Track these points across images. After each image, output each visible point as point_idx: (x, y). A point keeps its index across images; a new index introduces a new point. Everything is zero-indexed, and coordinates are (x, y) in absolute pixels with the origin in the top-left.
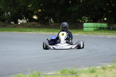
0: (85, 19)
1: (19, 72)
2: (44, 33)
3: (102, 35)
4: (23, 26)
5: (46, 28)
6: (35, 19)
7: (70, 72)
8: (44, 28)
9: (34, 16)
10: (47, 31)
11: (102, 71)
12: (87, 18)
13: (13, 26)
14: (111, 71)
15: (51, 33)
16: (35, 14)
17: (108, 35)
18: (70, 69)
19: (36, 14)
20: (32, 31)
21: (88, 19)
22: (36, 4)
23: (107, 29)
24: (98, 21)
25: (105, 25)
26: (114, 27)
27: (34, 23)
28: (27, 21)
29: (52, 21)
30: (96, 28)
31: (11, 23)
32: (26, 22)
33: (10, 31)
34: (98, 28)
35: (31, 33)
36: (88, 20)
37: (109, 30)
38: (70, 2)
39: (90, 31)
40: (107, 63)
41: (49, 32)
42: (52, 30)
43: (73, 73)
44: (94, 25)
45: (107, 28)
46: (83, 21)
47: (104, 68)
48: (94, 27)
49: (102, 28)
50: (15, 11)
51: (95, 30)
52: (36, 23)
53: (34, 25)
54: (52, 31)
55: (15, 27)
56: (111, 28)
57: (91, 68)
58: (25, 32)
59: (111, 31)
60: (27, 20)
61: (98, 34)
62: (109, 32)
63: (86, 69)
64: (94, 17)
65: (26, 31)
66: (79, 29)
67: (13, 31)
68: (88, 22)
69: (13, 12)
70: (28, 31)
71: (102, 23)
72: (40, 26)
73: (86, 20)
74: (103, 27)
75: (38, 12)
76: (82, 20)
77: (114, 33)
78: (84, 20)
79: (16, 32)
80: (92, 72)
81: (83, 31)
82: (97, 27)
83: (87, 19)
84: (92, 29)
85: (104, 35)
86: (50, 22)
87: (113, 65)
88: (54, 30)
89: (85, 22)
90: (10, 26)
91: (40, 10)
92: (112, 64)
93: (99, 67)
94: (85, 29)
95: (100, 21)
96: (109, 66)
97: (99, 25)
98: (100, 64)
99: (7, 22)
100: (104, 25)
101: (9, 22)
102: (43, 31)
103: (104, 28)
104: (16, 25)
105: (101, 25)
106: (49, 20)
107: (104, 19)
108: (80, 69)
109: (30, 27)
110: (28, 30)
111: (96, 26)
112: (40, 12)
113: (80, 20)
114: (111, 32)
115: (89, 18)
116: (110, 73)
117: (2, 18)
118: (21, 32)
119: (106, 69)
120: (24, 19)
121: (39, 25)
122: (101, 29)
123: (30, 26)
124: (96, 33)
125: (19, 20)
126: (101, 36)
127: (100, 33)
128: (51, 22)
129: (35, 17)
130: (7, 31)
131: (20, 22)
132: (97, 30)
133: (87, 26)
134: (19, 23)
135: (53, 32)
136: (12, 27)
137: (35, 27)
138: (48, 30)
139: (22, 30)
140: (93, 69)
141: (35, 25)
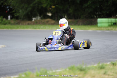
3: (116, 30)
4: (37, 23)
6: (49, 16)
7: (78, 69)
11: (111, 67)
18: (78, 66)
20: (45, 28)
24: (113, 16)
27: (48, 20)
34: (113, 24)
35: (45, 30)
39: (104, 27)
43: (81, 70)
47: (113, 64)
48: (109, 23)
51: (109, 26)
52: (50, 20)
53: (48, 22)
55: (29, 24)
57: (100, 65)
61: (113, 30)
63: (95, 65)
64: (108, 13)
65: (39, 28)
66: (93, 25)
70: (42, 28)
75: (52, 8)
80: (102, 68)
81: (97, 26)
82: (111, 23)
84: (107, 25)
90: (24, 24)
93: (109, 63)
94: (99, 25)
97: (113, 20)
98: (110, 60)
104: (30, 22)
105: (116, 20)
106: (63, 16)
108: (89, 66)
109: (44, 24)
110: (42, 27)
112: (54, 8)
113: (94, 16)
119: (115, 65)
121: (53, 22)
122: (115, 24)
123: (44, 22)
124: (110, 29)
126: (115, 32)
127: (114, 28)
129: (50, 14)
132: (111, 25)
133: (101, 22)
134: (33, 20)
136: (26, 24)
137: (49, 24)
140: (102, 65)
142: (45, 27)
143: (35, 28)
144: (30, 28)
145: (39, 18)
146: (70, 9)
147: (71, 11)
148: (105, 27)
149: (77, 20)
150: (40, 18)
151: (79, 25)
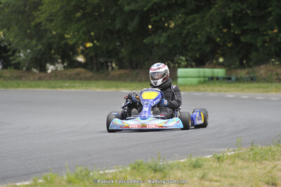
0: (179, 61)
1: (47, 170)
2: (99, 90)
3: (214, 91)
4: (56, 76)
5: (103, 79)
6: (80, 63)
7: (150, 167)
8: (98, 80)
9: (78, 55)
10: (106, 87)
11: (215, 164)
12: (184, 59)
13: (36, 77)
14: (233, 163)
15: (114, 90)
16: (80, 51)
17: (226, 91)
18: (150, 161)
19: (83, 53)
20: (74, 87)
21: (187, 60)
22: (81, 31)
23: (226, 81)
24: (207, 64)
25: (220, 72)
26: (239, 77)
27: (78, 70)
28: (64, 67)
29: (114, 65)
30: (202, 79)
31: (33, 72)
32: (63, 69)
33: (30, 87)
34: (207, 79)
35: (73, 90)
36: (186, 63)
37: (229, 81)
38: (150, 27)
40: (224, 147)
41: (109, 87)
42: (114, 83)
43: (156, 170)
44: (199, 72)
45: (224, 78)
46: (177, 65)
47: (219, 158)
48: (199, 77)
49: (215, 79)
50: (40, 47)
51: (200, 83)
52: (82, 70)
53: (78, 74)
54: (114, 87)
55: (40, 79)
56: (233, 78)
57: (194, 159)
58: (60, 89)
59: (232, 83)
60: (65, 64)
61: (207, 91)
62: (229, 85)
63: (182, 161)
64: (198, 55)
65: (62, 87)
67: (36, 86)
68: (186, 67)
69: (35, 49)
70: (67, 87)
71: (215, 67)
72: (91, 77)
73: (183, 63)
74: (216, 75)
75: (86, 48)
76: (175, 64)
77: (240, 88)
78: (179, 64)
79: (43, 90)
80: (196, 166)
82: (205, 77)
83: (184, 61)
84: (195, 80)
85: (219, 91)
86: (110, 68)
87: (237, 152)
88: (119, 83)
89: (179, 67)
90: (31, 78)
91: (89, 45)
92: (234, 151)
93: (208, 157)
94: (180, 80)
95: (209, 64)
96: (229, 154)
97: (207, 71)
98: (211, 150)
99: (24, 68)
100: (218, 73)
101: (29, 69)
102: (97, 87)
103: (218, 79)
104: (42, 75)
105: (213, 72)
106: (109, 64)
107: (217, 59)
108: (170, 162)
109: (70, 78)
110: (67, 84)
111: (202, 75)
112: (90, 47)
114: (233, 85)
115: (188, 58)
116: (232, 167)
117: (13, 62)
118: (54, 90)
119: (222, 161)
120: (58, 63)
121: (89, 74)
122: (212, 79)
123: (70, 76)
124: (202, 89)
125: (48, 65)
126: (212, 94)
127: (211, 88)
128: (113, 68)
129: (81, 59)
130: (24, 87)
131: (50, 68)
132: (205, 82)
133: (184, 75)
134: (49, 71)
135: (117, 87)
136: (34, 79)
137: (81, 79)
138: (107, 83)
139: (54, 85)
140: (197, 161)
141: (81, 75)
142: (72, 85)
143: (54, 87)
144: (44, 87)
145: (60, 67)
146: (123, 50)
147: (124, 52)
148: (191, 85)
149: (136, 71)
150: (62, 66)
151: (140, 81)
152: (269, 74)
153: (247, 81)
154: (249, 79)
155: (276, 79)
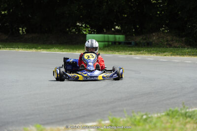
2: (21, 51)
23: (126, 45)
26: (137, 42)
34: (110, 43)
37: (130, 45)
41: (31, 48)
44: (105, 37)
45: (125, 43)
48: (104, 41)
49: (117, 43)
51: (105, 46)
56: (133, 43)
59: (132, 47)
64: (100, 24)
74: (117, 40)
82: (108, 42)
84: (101, 44)
97: (111, 37)
100: (119, 38)
103: (120, 43)
105: (115, 37)
111: (106, 40)
122: (115, 43)
132: (109, 46)
152: (161, 40)
153: (145, 46)
154: (146, 44)
155: (167, 44)
